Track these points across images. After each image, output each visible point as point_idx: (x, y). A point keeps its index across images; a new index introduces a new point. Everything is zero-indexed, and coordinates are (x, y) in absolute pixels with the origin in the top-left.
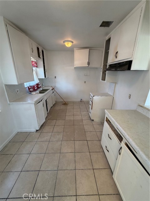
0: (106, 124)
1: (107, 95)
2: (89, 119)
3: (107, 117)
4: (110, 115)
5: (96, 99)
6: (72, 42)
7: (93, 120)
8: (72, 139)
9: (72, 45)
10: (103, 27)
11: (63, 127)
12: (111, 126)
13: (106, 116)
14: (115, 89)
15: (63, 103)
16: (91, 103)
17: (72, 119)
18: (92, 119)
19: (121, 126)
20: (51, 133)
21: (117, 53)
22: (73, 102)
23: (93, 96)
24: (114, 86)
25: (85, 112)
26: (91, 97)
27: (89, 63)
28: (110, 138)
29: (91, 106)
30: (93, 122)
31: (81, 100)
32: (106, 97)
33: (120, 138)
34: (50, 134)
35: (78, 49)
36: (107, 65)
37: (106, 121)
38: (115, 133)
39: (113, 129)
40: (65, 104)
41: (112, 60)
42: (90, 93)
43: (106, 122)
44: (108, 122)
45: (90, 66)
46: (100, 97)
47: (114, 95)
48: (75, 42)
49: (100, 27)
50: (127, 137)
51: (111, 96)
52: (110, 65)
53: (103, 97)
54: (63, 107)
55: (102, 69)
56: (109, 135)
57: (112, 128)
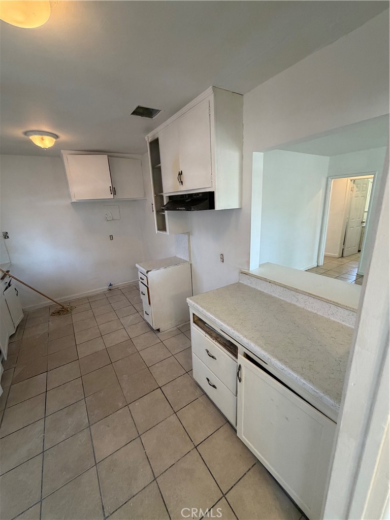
0: (195, 329)
1: (175, 262)
2: (149, 329)
3: (194, 314)
4: (201, 309)
5: (155, 276)
6: (56, 137)
7: (158, 330)
8: (120, 405)
9: (56, 144)
10: (139, 116)
11: (79, 382)
12: (208, 330)
13: (192, 311)
14: (189, 247)
15: (52, 311)
16: (143, 288)
17: (101, 347)
18: (155, 328)
19: (228, 325)
20: (42, 422)
21: (180, 174)
22: (88, 298)
23: (147, 272)
24: (187, 241)
25: (132, 317)
26: (140, 275)
27: (113, 191)
28: (213, 357)
29: (145, 299)
30: (159, 334)
31: (111, 285)
32: (176, 267)
33: (232, 348)
34: (40, 426)
35: (73, 152)
36: (162, 196)
37: (194, 322)
38: (220, 343)
39: (214, 335)
40: (62, 310)
41: (170, 187)
42: (137, 265)
43: (194, 324)
44: (200, 323)
45: (118, 196)
46: (162, 270)
47: (190, 259)
48: (63, 137)
49: (133, 116)
50: (245, 341)
51: (185, 261)
52: (170, 197)
53: (170, 269)
54: (56, 323)
55: (154, 205)
56: (208, 352)
57: (210, 335)
